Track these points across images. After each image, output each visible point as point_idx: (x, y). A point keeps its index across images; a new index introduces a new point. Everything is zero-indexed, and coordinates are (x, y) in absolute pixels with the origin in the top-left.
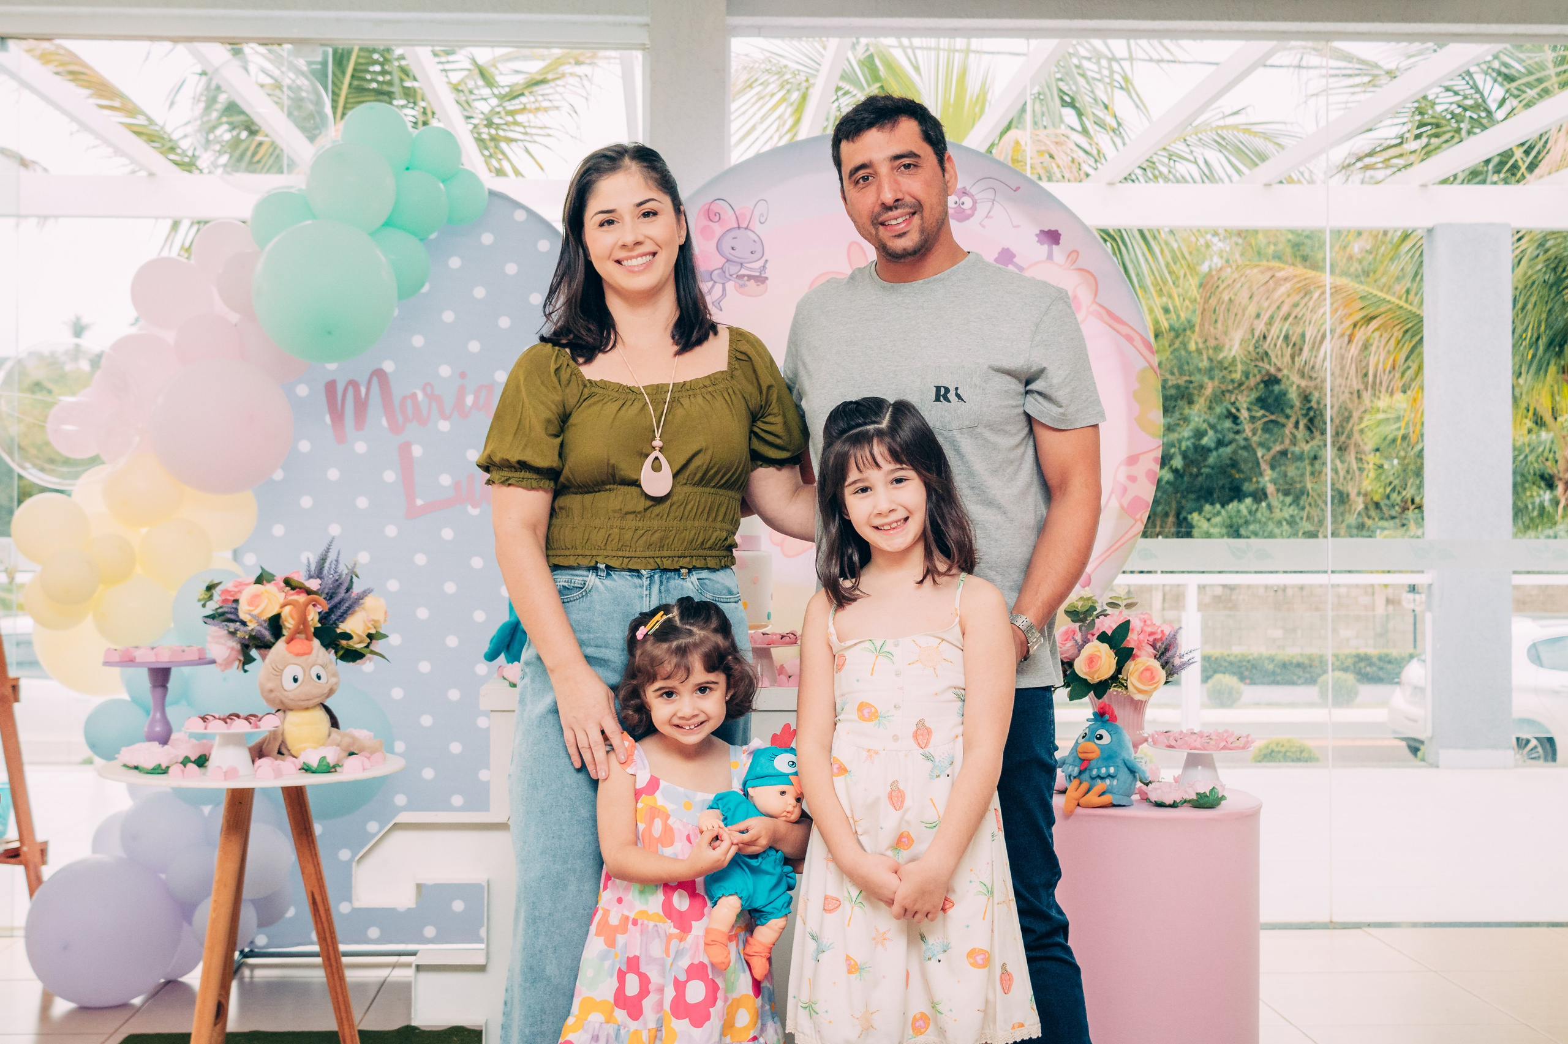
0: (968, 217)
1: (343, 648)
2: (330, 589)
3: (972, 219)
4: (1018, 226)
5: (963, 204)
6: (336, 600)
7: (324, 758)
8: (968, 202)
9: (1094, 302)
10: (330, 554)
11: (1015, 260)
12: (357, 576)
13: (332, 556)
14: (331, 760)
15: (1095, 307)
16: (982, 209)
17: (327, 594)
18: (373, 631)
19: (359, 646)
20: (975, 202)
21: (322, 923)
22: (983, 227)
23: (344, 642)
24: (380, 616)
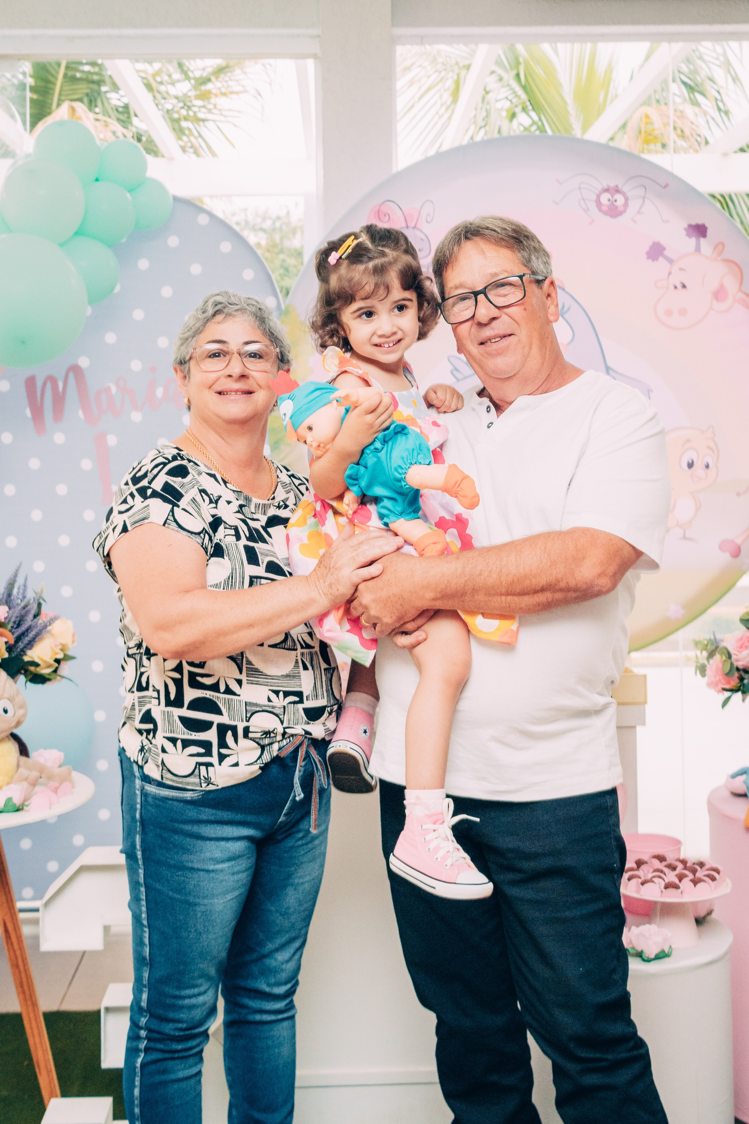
0: (620, 213)
1: (31, 672)
2: (17, 617)
3: (624, 215)
4: (667, 221)
5: (616, 201)
6: (23, 628)
7: (9, 800)
8: (620, 199)
9: (740, 290)
10: (18, 579)
11: (666, 253)
12: (44, 600)
13: (20, 581)
14: (17, 800)
15: (741, 295)
16: (634, 205)
17: (14, 622)
18: (60, 656)
19: (45, 671)
20: (627, 199)
21: (14, 951)
22: (635, 222)
23: (32, 669)
24: (67, 640)
